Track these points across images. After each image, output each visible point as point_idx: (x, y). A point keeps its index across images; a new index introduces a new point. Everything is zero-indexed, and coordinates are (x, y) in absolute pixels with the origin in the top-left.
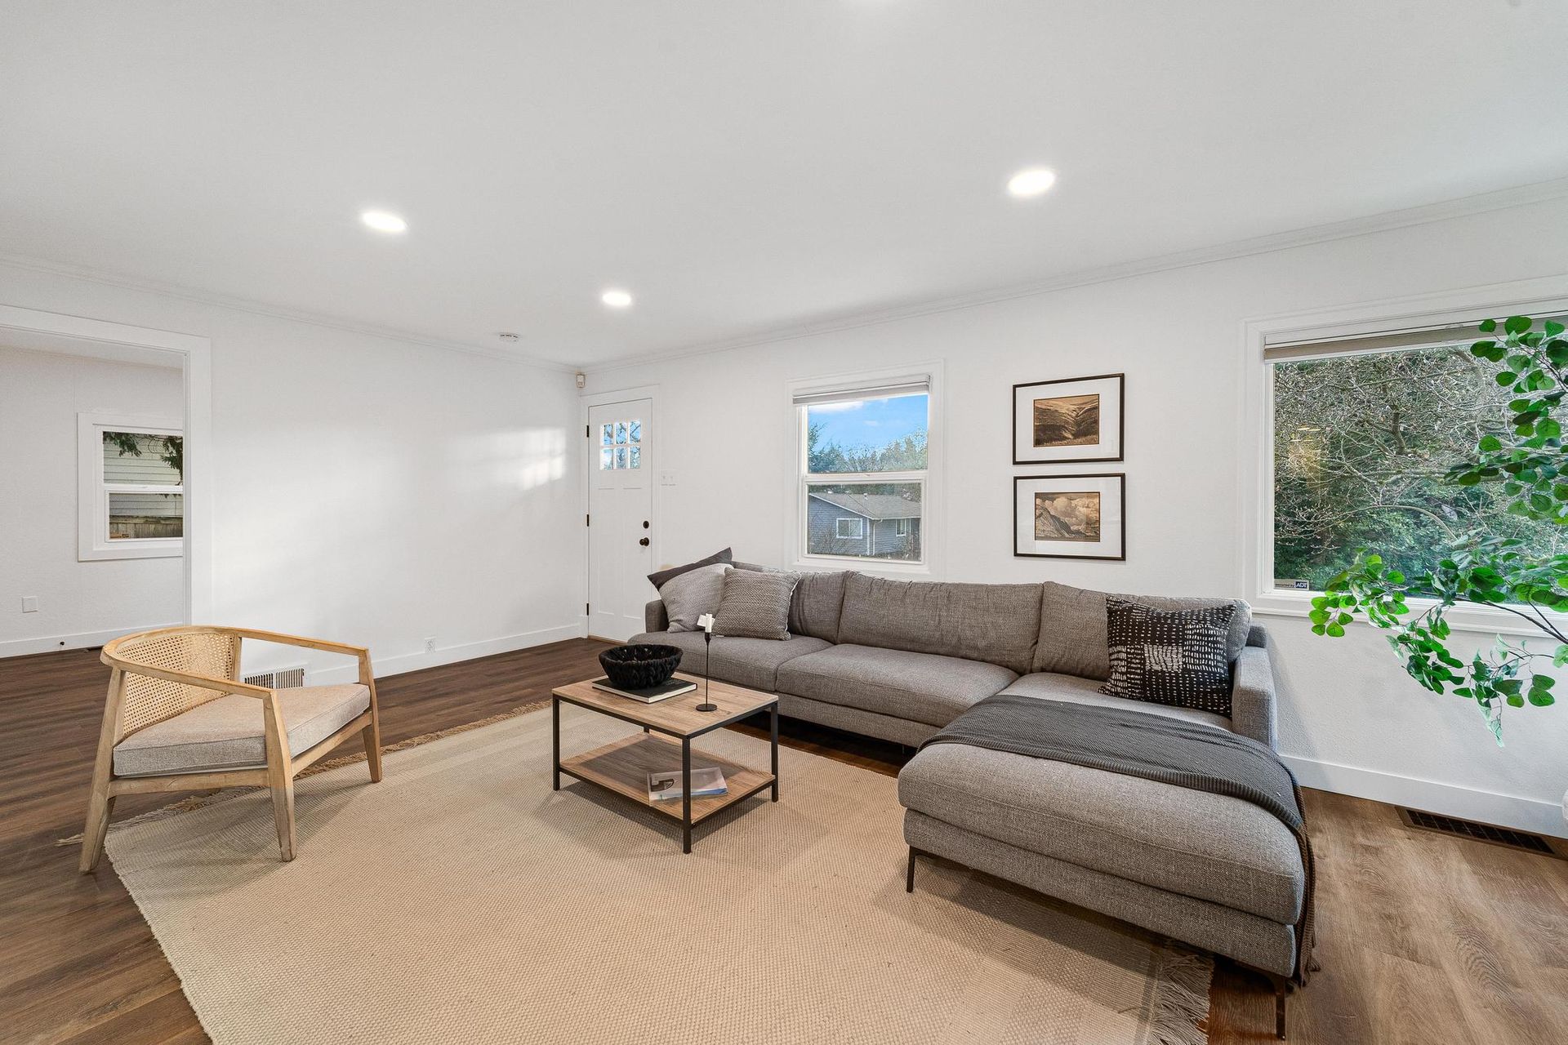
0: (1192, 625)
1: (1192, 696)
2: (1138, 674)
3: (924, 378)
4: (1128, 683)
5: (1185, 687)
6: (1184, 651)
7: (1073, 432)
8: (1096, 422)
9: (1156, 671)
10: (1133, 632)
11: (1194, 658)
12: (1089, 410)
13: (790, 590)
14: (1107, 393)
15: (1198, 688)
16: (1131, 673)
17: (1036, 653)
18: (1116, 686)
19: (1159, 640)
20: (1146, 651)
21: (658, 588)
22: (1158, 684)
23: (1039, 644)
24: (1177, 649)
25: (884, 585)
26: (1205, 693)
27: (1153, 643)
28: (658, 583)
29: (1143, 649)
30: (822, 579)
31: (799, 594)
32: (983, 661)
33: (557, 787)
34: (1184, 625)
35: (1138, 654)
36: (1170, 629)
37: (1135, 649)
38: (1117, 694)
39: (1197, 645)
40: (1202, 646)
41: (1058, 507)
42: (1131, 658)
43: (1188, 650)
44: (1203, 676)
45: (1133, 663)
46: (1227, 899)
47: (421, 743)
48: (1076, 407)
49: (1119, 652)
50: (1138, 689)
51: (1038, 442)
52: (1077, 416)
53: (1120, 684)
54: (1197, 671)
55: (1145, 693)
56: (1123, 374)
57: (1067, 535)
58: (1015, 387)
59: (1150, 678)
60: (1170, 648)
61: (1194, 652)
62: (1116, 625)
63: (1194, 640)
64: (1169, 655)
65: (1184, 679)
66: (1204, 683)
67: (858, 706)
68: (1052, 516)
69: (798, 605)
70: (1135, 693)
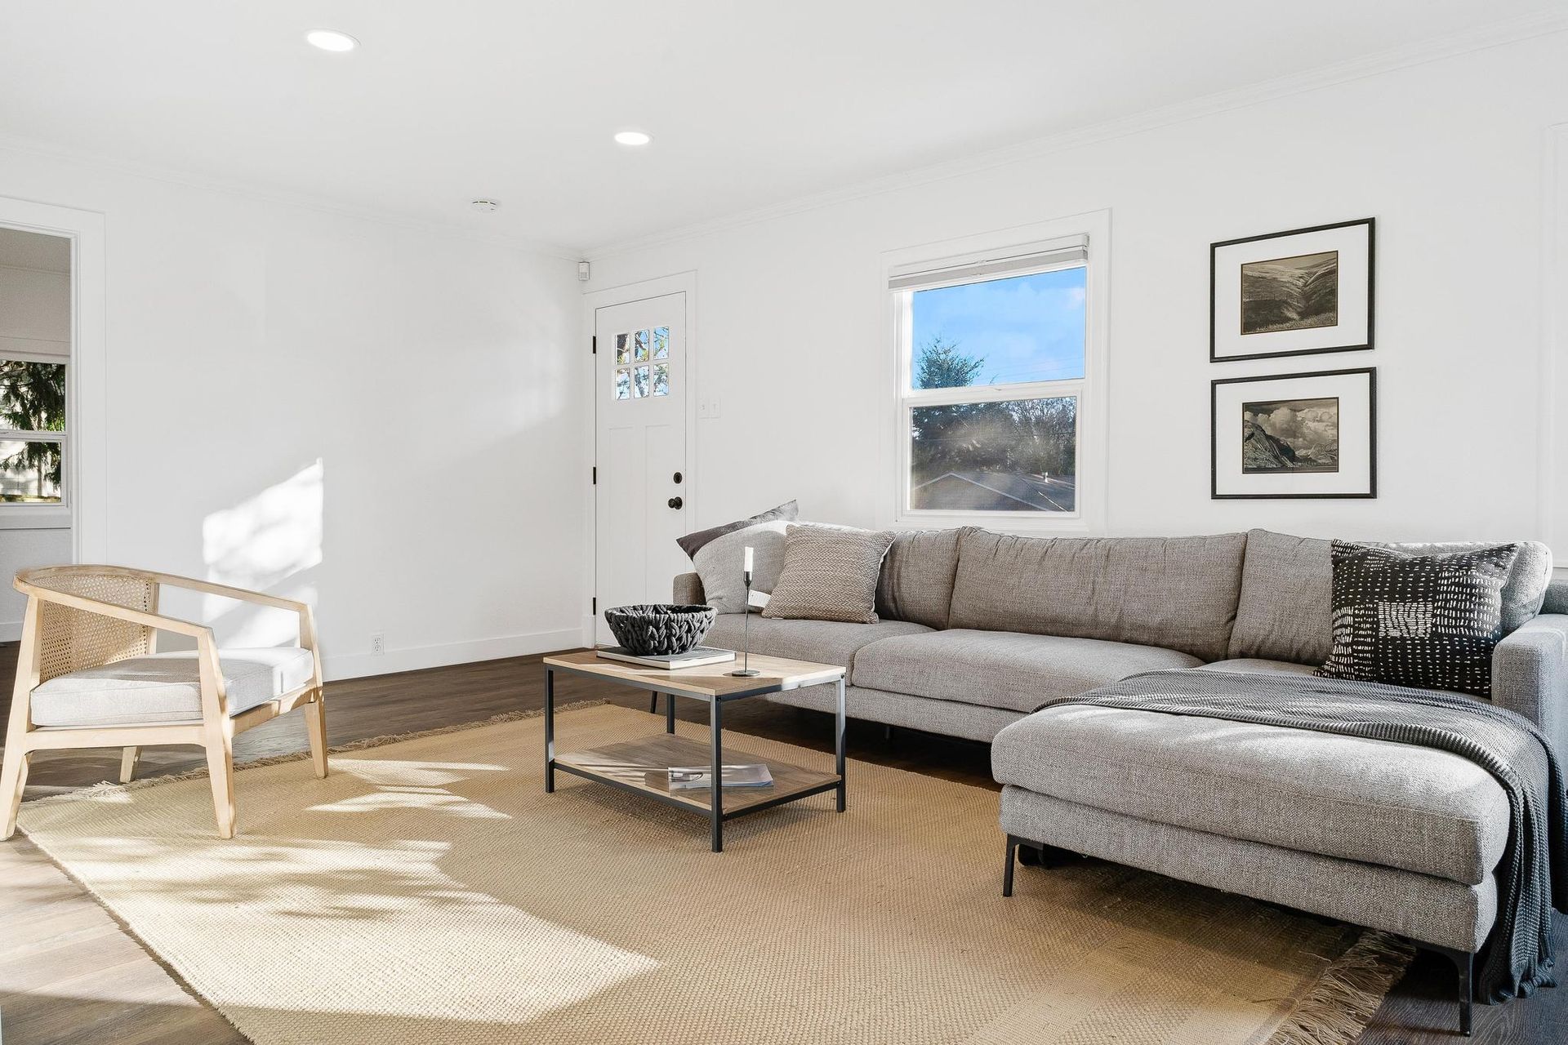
0: (1449, 571)
1: (1443, 671)
2: (1368, 644)
3: (1080, 241)
4: (1355, 658)
5: (1433, 659)
6: (1434, 608)
7: (1299, 310)
8: (1333, 292)
9: (1394, 639)
10: (1364, 587)
11: (1449, 618)
12: (1323, 275)
13: (880, 554)
14: (1350, 247)
15: (1453, 658)
16: (1358, 643)
17: (1234, 629)
18: (1338, 663)
19: (1399, 594)
20: (1381, 612)
21: (692, 555)
22: (1395, 657)
23: (1239, 618)
24: (1425, 605)
25: (1017, 547)
26: (1463, 666)
27: (1391, 600)
28: (691, 549)
29: (1376, 609)
30: (928, 539)
31: (893, 561)
32: (1156, 645)
33: (551, 788)
34: (1438, 573)
35: (1369, 616)
36: (1417, 579)
37: (1366, 609)
38: (1339, 675)
39: (1453, 600)
40: (1462, 601)
41: (1277, 422)
42: (1360, 623)
43: (1441, 607)
44: (1461, 642)
45: (1363, 629)
46: (1396, 857)
47: (374, 746)
48: (1303, 271)
49: (1343, 616)
50: (1368, 666)
51: (1248, 327)
52: (1305, 285)
53: (1343, 660)
54: (1454, 636)
55: (1377, 671)
56: (1374, 219)
57: (1290, 465)
58: (1213, 246)
59: (1385, 648)
60: (1415, 604)
61: (1449, 609)
62: (1344, 579)
63: (1450, 592)
64: (1412, 614)
65: (1433, 648)
66: (1462, 652)
67: (965, 699)
68: (1268, 437)
69: (891, 576)
70: (1365, 672)
